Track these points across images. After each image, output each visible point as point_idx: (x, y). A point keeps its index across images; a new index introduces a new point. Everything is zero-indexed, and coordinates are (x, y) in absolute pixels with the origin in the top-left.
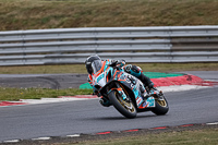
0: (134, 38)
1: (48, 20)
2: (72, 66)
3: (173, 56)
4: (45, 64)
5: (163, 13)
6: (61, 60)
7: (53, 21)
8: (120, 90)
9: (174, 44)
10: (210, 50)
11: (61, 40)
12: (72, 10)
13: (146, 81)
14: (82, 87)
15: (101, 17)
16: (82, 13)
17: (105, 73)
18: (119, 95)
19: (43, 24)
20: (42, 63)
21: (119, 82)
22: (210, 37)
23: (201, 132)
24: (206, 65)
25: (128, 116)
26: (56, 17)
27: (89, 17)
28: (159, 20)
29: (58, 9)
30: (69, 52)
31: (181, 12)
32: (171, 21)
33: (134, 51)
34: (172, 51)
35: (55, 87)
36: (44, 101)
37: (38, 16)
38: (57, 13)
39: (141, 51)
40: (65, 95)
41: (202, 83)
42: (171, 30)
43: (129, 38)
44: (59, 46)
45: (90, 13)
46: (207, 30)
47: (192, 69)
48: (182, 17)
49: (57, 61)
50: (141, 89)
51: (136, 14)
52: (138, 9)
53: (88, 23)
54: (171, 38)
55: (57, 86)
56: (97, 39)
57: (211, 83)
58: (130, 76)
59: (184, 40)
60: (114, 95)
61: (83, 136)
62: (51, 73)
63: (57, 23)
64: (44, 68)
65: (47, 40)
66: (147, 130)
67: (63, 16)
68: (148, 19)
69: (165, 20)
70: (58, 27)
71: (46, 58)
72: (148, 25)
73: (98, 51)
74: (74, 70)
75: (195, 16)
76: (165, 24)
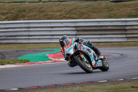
0: (52, 27)
5: (71, 11)
6: (6, 41)
9: (78, 31)
10: (101, 35)
11: (6, 28)
12: (13, 9)
14: (20, 58)
15: (31, 14)
16: (20, 12)
17: (73, 46)
22: (100, 26)
23: (95, 86)
26: (3, 14)
27: (24, 13)
28: (68, 15)
29: (4, 9)
30: (11, 36)
31: (82, 11)
32: (76, 16)
33: (52, 35)
34: (76, 35)
35: (2, 58)
38: (4, 11)
40: (9, 63)
42: (76, 22)
43: (49, 27)
44: (5, 32)
45: (25, 11)
46: (99, 22)
48: (83, 13)
49: (4, 42)
50: (94, 55)
51: (54, 12)
52: (55, 9)
53: (23, 17)
54: (76, 27)
55: (4, 57)
56: (29, 28)
58: (88, 48)
59: (84, 28)
61: (20, 89)
63: (4, 17)
66: (60, 86)
67: (7, 13)
68: (61, 15)
69: (72, 16)
70: (4, 20)
72: (61, 19)
73: (29, 36)
74: (14, 48)
75: (91, 13)
76: (72, 18)
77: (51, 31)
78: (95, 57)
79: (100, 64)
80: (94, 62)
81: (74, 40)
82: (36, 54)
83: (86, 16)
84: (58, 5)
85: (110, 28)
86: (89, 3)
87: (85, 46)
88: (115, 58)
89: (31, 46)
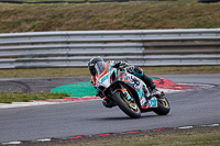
1: (19, 23)
2: (43, 70)
3: (145, 60)
4: (16, 68)
5: (135, 16)
6: (32, 64)
7: (24, 24)
8: (125, 91)
9: (146, 47)
10: (183, 54)
11: (32, 44)
12: (44, 13)
13: (148, 82)
14: (53, 91)
15: (72, 21)
16: (54, 17)
17: (109, 74)
18: (123, 96)
19: (14, 27)
20: (13, 66)
21: (123, 83)
22: (183, 40)
23: (173, 136)
24: (178, 69)
25: (132, 116)
26: (27, 21)
27: (61, 20)
28: (131, 23)
29: (29, 13)
30: (40, 56)
31: (154, 16)
32: (143, 24)
33: (106, 55)
34: (144, 54)
35: (26, 91)
36: (15, 105)
37: (9, 20)
38: (28, 16)
39: (113, 55)
40: (36, 99)
41: (174, 87)
42: (143, 34)
43: (101, 42)
44: (30, 49)
45: (62, 16)
46: (180, 33)
47: (165, 73)
48: (155, 20)
49: (28, 64)
50: (144, 89)
51: (108, 17)
52: (110, 13)
53: (59, 26)
54: (143, 41)
55: (28, 90)
56: (68, 43)
57: (183, 87)
58: (134, 77)
59: (157, 44)
60: (118, 95)
61: (54, 140)
62: (23, 76)
63: (28, 27)
64: (15, 72)
65: (18, 44)
66: (118, 134)
67: (34, 20)
68: (120, 23)
69: (137, 24)
70: (29, 30)
71: (17, 61)
72: (120, 29)
73: (69, 55)
74: (45, 74)
75: (167, 20)
76: (137, 28)
77: (103, 48)
78: (146, 92)
79: (153, 103)
80: (143, 101)
81: (112, 63)
82: (79, 85)
83: (159, 24)
84: (115, 7)
85: (197, 43)
86: (164, 3)
87: (130, 75)
88: (206, 91)
89: (72, 72)
